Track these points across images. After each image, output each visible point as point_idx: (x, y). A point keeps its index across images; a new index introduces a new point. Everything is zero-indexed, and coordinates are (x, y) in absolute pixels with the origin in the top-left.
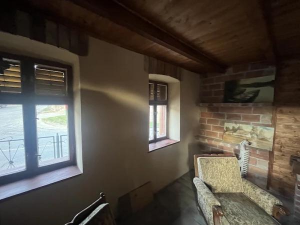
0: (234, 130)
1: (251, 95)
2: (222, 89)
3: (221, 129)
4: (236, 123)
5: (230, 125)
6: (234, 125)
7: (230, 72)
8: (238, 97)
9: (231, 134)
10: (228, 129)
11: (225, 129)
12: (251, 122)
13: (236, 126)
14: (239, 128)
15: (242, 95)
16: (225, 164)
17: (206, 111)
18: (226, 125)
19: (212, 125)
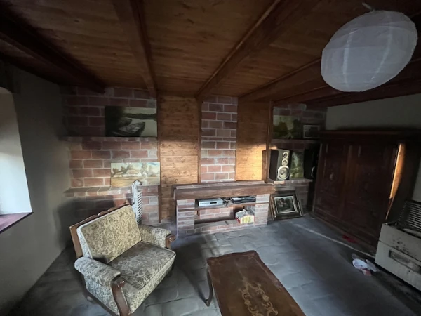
0: (124, 171)
1: (138, 128)
2: (101, 116)
3: (107, 172)
4: (124, 161)
5: (118, 166)
6: (123, 164)
7: (110, 93)
8: (124, 129)
9: (121, 176)
10: (116, 171)
11: (112, 171)
12: (141, 159)
13: (125, 165)
14: (129, 168)
15: (129, 128)
16: (119, 219)
17: (80, 148)
18: (114, 166)
19: (92, 169)
